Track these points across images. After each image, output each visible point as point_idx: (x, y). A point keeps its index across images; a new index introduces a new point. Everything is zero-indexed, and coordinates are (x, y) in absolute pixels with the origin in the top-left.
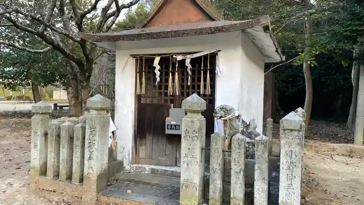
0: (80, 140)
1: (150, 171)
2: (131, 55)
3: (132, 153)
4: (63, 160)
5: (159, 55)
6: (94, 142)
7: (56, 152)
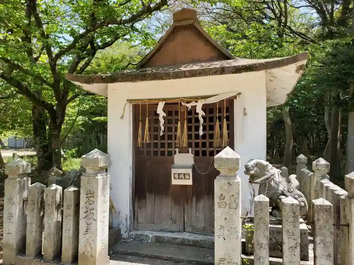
0: (72, 208)
1: (154, 240)
2: (127, 100)
3: (130, 217)
4: (49, 235)
5: (163, 100)
6: (92, 211)
7: (39, 224)
